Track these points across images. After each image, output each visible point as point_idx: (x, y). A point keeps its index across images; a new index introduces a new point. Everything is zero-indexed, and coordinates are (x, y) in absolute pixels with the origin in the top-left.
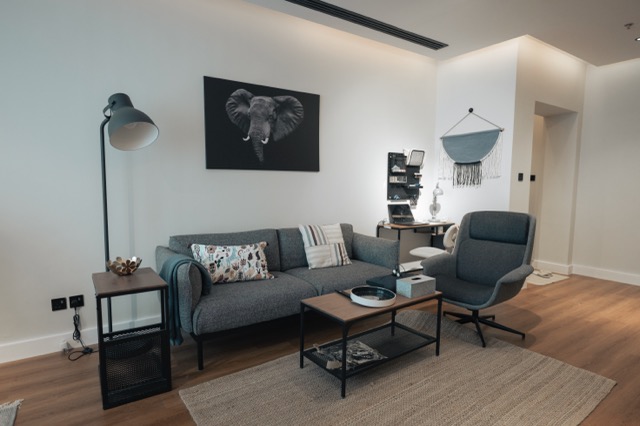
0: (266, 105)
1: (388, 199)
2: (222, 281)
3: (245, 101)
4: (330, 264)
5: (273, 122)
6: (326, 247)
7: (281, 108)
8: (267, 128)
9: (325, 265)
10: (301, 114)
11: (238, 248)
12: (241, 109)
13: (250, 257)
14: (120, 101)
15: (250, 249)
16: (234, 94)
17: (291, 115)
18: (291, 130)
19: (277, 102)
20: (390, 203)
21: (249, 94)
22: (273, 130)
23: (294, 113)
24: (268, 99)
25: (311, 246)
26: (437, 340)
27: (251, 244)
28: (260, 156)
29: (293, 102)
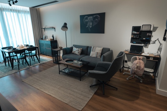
0: (91, 18)
1: (131, 42)
3: (87, 18)
8: (91, 24)
9: (93, 56)
10: (99, 19)
12: (86, 20)
16: (85, 17)
17: (97, 20)
18: (97, 23)
19: (93, 17)
20: (132, 44)
21: (88, 17)
23: (98, 19)
24: (91, 17)
28: (90, 30)
29: (97, 16)
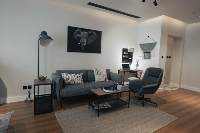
0: (85, 34)
1: (122, 62)
2: (69, 84)
3: (79, 33)
4: (102, 80)
5: (87, 39)
6: (101, 76)
7: (90, 35)
8: (85, 41)
9: (100, 81)
10: (96, 37)
11: (74, 75)
12: (78, 35)
13: (78, 77)
14: (44, 33)
15: (78, 75)
16: (76, 31)
17: (93, 37)
18: (93, 41)
19: (89, 33)
20: (123, 63)
21: (81, 31)
22: (87, 41)
23: (94, 36)
24: (86, 32)
25: (96, 75)
26: (129, 104)
27: (78, 74)
28: (83, 49)
29: (93, 33)
